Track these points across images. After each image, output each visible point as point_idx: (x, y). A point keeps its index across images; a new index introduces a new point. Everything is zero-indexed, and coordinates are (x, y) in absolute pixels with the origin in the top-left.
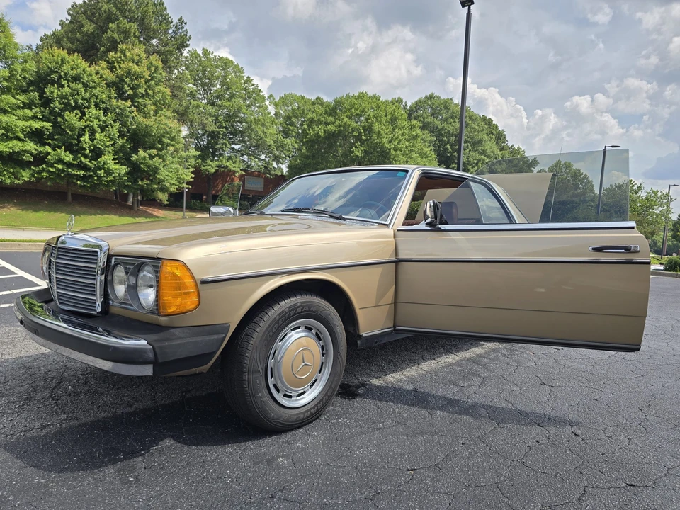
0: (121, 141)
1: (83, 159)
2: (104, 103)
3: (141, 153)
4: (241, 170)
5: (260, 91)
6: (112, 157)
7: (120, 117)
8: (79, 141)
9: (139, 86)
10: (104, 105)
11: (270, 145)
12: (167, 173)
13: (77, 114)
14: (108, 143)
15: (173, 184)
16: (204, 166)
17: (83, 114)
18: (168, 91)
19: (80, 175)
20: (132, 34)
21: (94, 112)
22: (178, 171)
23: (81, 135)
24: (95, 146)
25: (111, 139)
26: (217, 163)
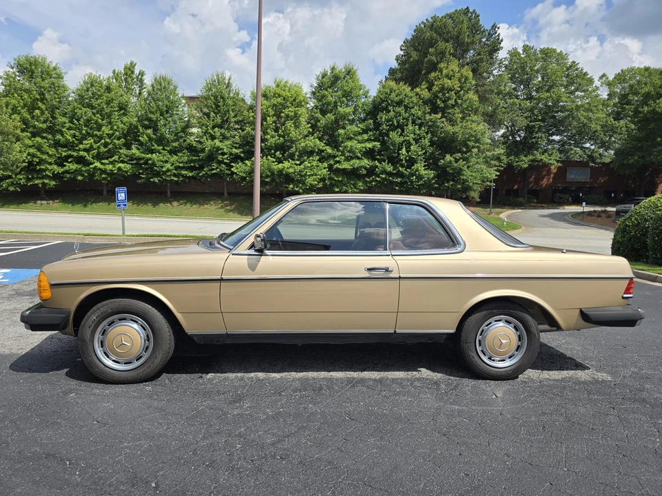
0: (430, 150)
1: (400, 169)
2: (419, 119)
3: (448, 157)
4: (558, 161)
5: (586, 74)
6: (423, 165)
7: (432, 128)
8: (399, 154)
9: (449, 98)
10: (420, 121)
11: (596, 131)
12: (471, 174)
13: (398, 132)
14: (420, 153)
15: (476, 184)
16: (517, 162)
17: (403, 131)
18: (476, 98)
19: (397, 182)
20: (448, 53)
21: (411, 128)
22: (482, 171)
23: (400, 149)
24: (410, 157)
25: (423, 149)
26: (531, 157)
